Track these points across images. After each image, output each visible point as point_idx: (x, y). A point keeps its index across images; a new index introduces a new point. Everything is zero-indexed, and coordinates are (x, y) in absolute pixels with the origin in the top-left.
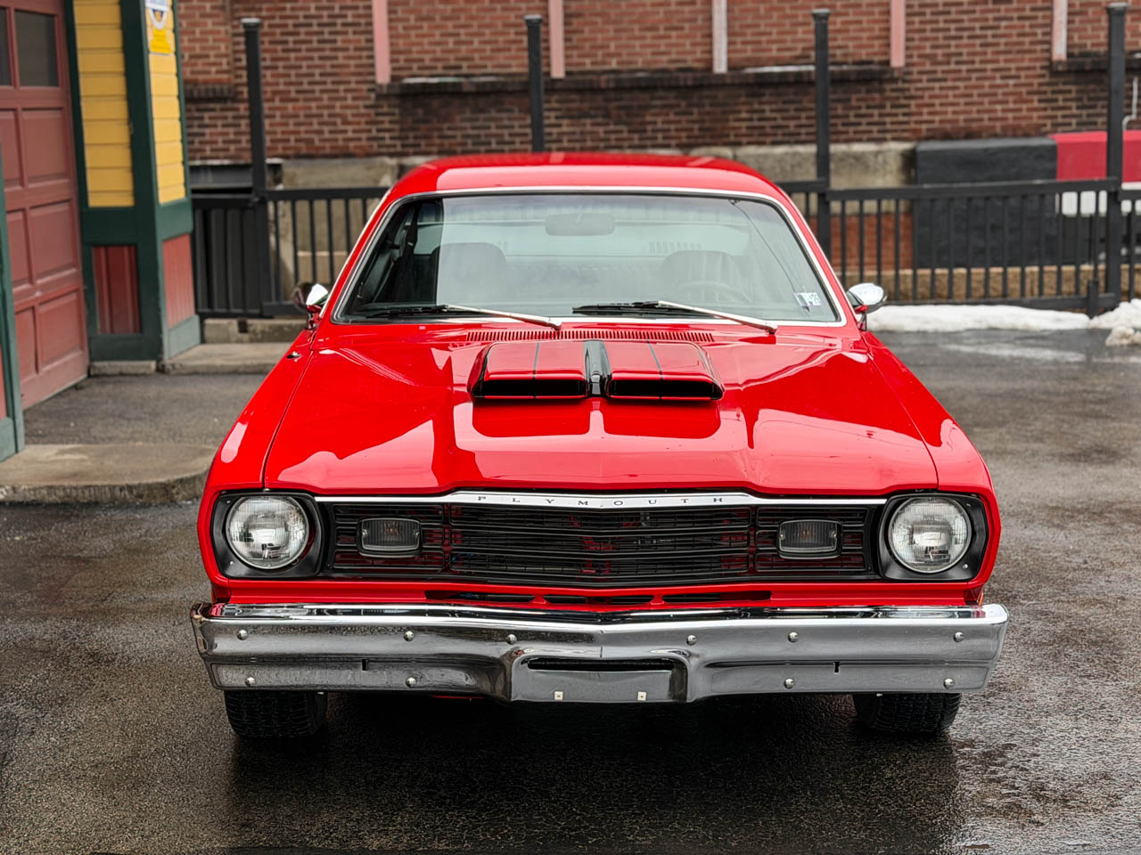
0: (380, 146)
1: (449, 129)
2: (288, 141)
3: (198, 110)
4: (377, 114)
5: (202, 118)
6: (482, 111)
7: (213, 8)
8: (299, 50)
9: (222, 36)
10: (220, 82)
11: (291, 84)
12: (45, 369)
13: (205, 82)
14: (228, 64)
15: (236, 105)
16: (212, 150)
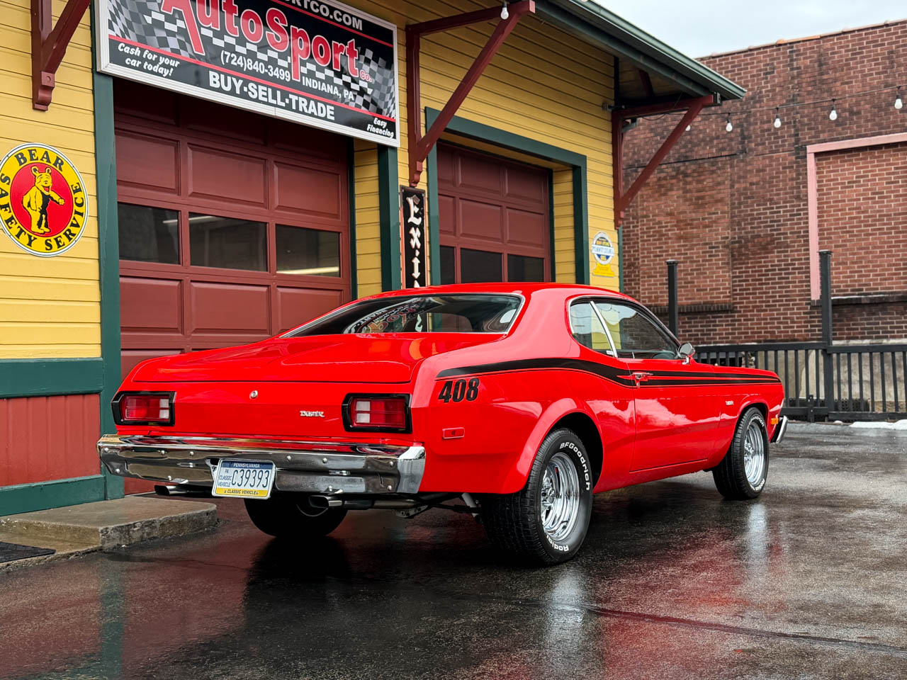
0: (812, 335)
1: (853, 325)
2: (761, 332)
3: (713, 317)
4: (811, 317)
5: (715, 321)
6: (874, 314)
7: (722, 264)
8: (768, 284)
9: (727, 278)
10: (725, 302)
11: (763, 302)
13: (717, 303)
14: (729, 292)
15: (733, 314)
16: (720, 338)
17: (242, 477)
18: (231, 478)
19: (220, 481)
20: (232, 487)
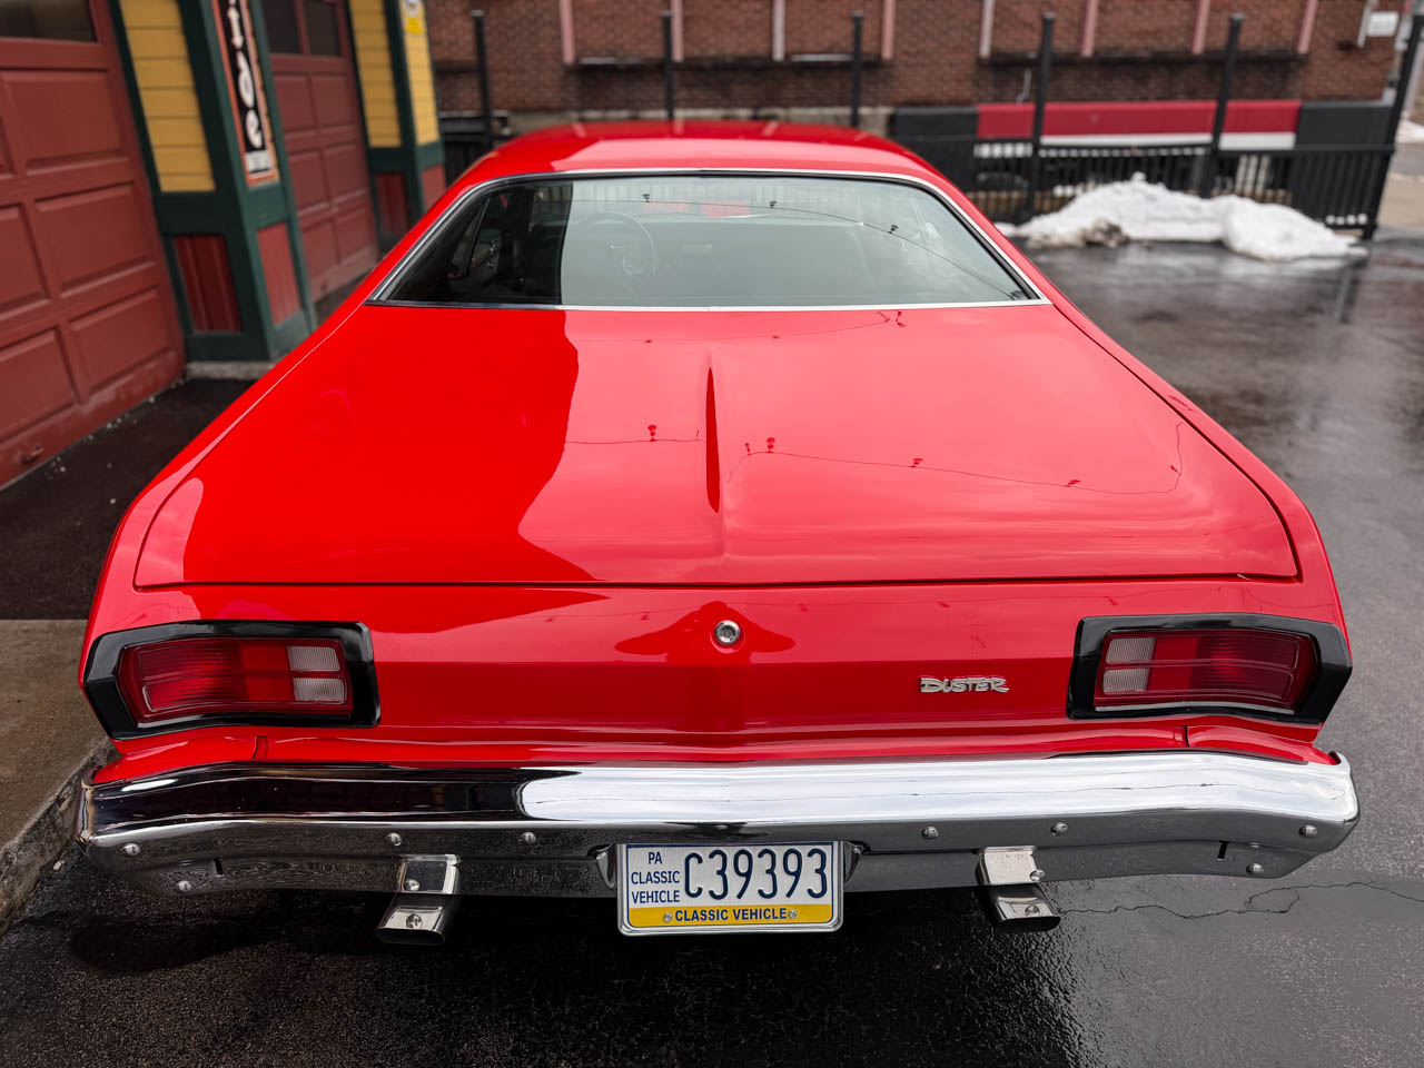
0: (568, 104)
4: (566, 83)
6: (631, 82)
12: (346, 262)
15: (470, 77)
17: (721, 873)
18: (681, 877)
19: (634, 889)
20: (685, 902)
